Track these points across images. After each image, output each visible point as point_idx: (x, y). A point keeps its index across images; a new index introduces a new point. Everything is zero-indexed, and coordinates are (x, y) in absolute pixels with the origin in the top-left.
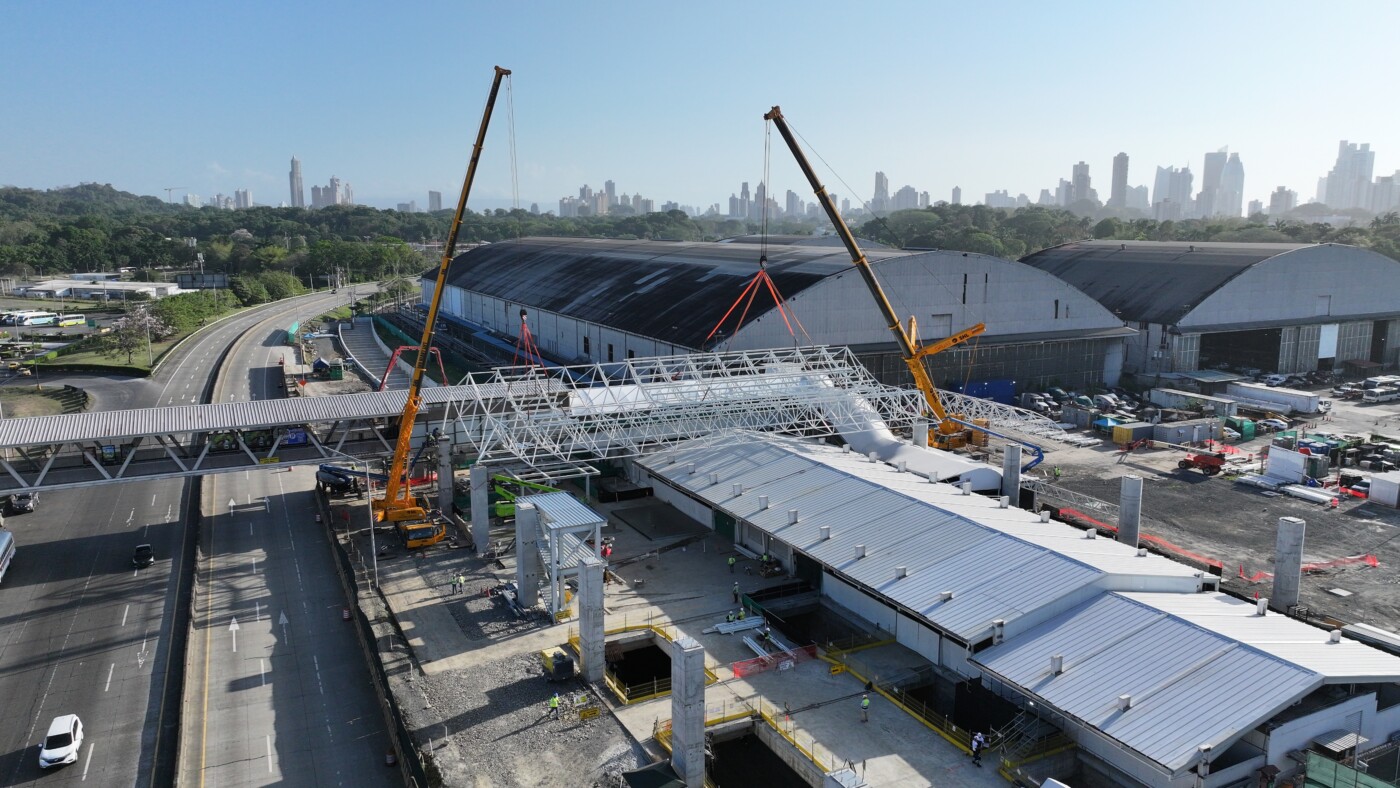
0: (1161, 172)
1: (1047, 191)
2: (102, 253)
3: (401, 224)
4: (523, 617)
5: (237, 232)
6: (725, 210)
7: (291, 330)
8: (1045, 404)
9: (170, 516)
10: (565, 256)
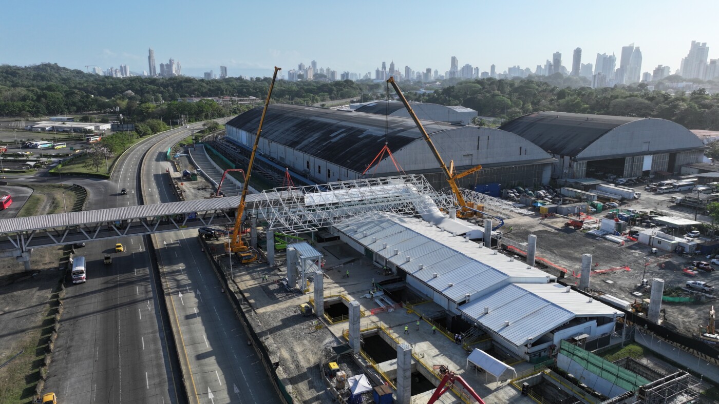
0: (599, 56)
1: (540, 66)
2: (62, 105)
4: (291, 291)
5: (127, 92)
6: (373, 76)
7: (167, 152)
8: (513, 195)
9: (141, 249)
10: (296, 118)
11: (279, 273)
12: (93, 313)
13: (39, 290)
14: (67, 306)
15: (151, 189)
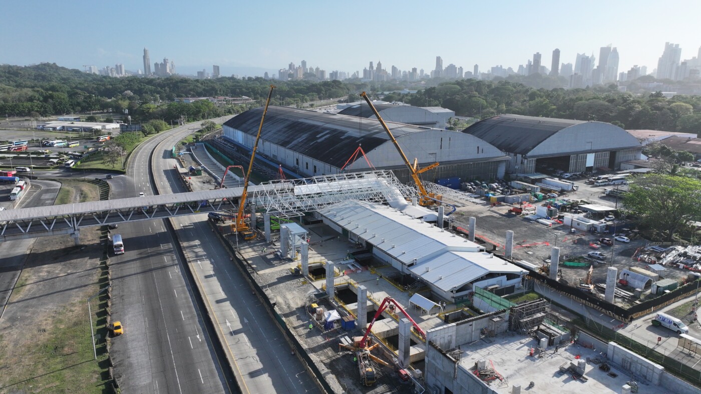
0: (579, 56)
1: (522, 66)
2: (68, 106)
3: (204, 87)
4: (284, 259)
5: (126, 92)
6: (361, 75)
7: (172, 150)
8: (470, 187)
9: (163, 229)
10: (287, 120)
11: (274, 247)
12: (135, 274)
13: (89, 259)
14: (114, 270)
15: (163, 183)
